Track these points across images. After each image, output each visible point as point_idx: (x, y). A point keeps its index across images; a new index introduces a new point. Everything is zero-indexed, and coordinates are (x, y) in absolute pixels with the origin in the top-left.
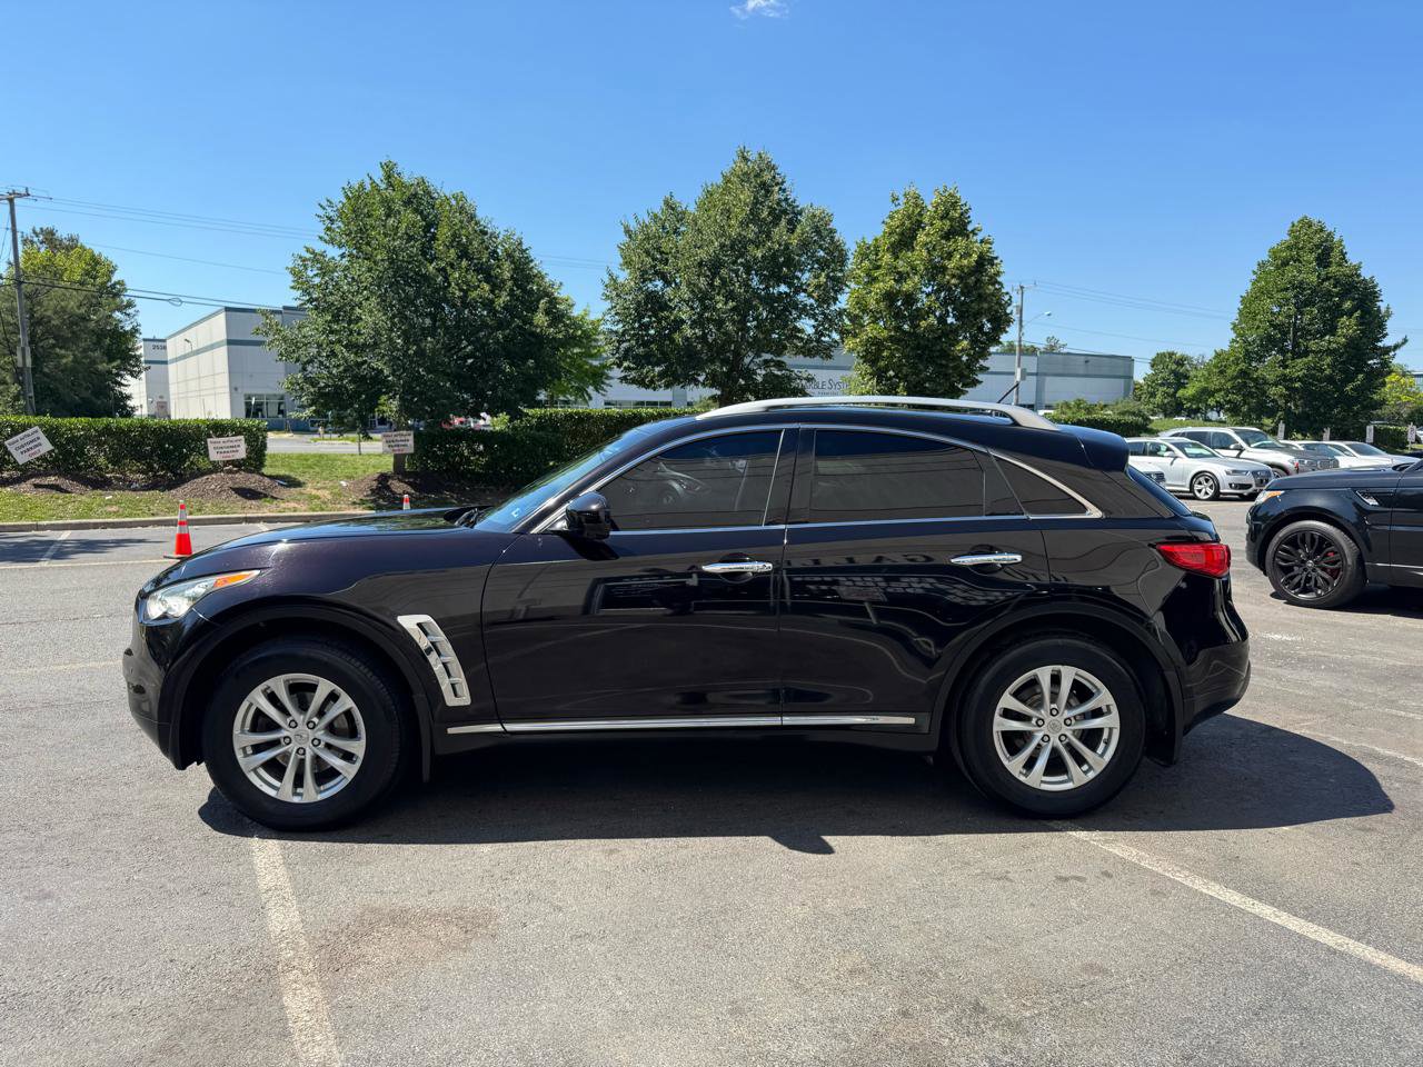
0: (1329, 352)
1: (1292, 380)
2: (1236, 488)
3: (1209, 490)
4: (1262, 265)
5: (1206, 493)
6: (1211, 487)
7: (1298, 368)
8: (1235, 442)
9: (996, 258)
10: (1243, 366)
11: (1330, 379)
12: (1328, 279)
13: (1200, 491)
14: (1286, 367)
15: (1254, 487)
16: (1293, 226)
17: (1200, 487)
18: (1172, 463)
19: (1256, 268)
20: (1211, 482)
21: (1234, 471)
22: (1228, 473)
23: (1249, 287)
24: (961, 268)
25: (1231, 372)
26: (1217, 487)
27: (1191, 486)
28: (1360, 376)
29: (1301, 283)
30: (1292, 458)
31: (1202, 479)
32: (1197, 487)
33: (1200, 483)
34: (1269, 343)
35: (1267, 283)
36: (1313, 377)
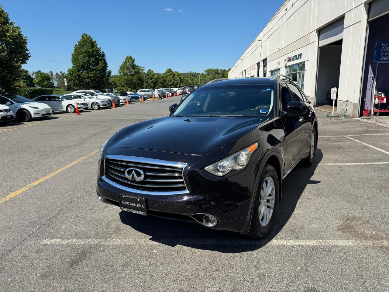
0: (98, 70)
1: (92, 77)
2: (103, 106)
3: (97, 107)
4: (76, 45)
5: (96, 108)
6: (97, 106)
7: (92, 74)
8: (95, 94)
9: (22, 34)
10: (78, 73)
11: (99, 77)
12: (94, 51)
13: (94, 107)
14: (89, 74)
15: (107, 105)
16: (83, 35)
17: (94, 106)
18: (85, 100)
19: (74, 46)
20: (97, 105)
21: (102, 101)
22: (101, 102)
23: (74, 51)
24: (12, 36)
25: (75, 75)
26: (99, 106)
27: (92, 106)
28: (106, 77)
29: (88, 51)
30: (110, 97)
31: (94, 104)
32: (93, 106)
33: (94, 105)
34: (83, 67)
35: (79, 50)
36: (96, 76)
